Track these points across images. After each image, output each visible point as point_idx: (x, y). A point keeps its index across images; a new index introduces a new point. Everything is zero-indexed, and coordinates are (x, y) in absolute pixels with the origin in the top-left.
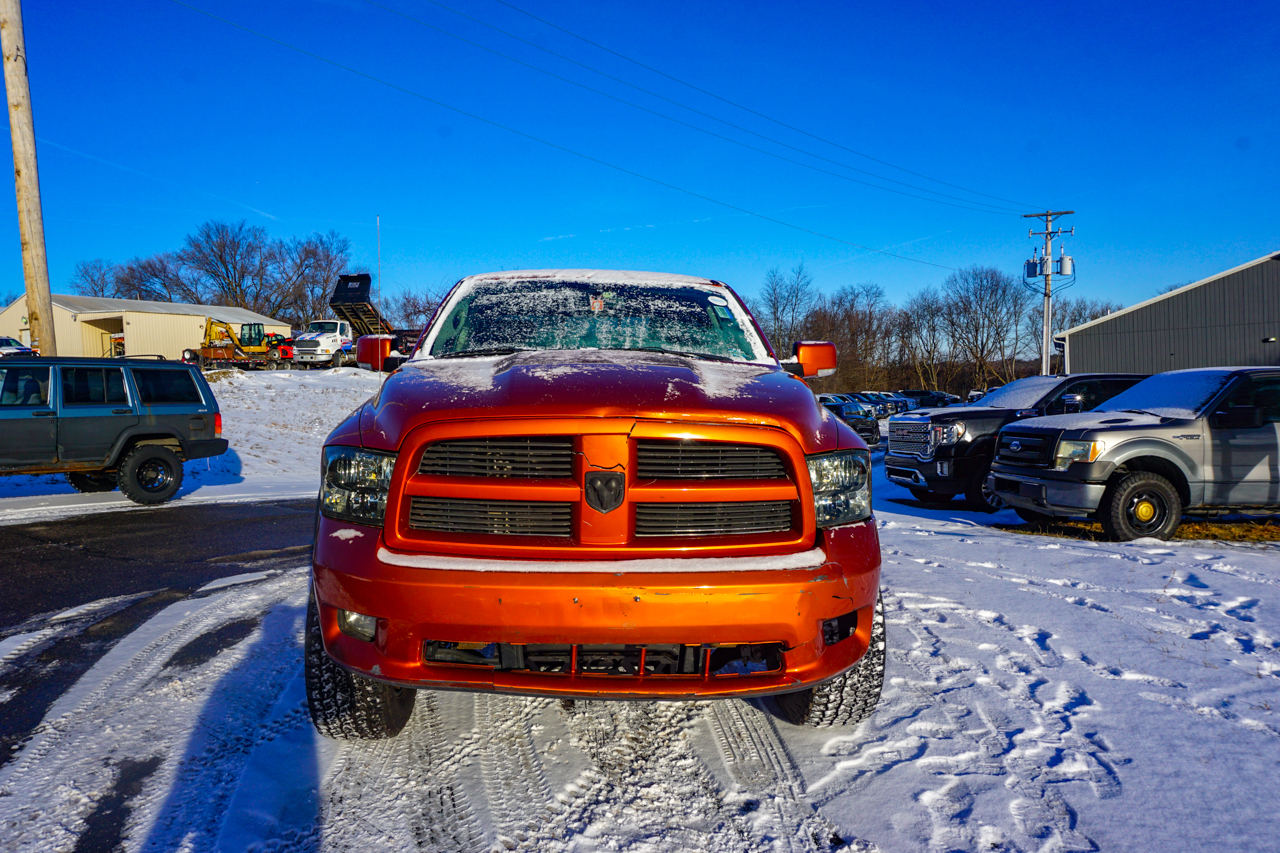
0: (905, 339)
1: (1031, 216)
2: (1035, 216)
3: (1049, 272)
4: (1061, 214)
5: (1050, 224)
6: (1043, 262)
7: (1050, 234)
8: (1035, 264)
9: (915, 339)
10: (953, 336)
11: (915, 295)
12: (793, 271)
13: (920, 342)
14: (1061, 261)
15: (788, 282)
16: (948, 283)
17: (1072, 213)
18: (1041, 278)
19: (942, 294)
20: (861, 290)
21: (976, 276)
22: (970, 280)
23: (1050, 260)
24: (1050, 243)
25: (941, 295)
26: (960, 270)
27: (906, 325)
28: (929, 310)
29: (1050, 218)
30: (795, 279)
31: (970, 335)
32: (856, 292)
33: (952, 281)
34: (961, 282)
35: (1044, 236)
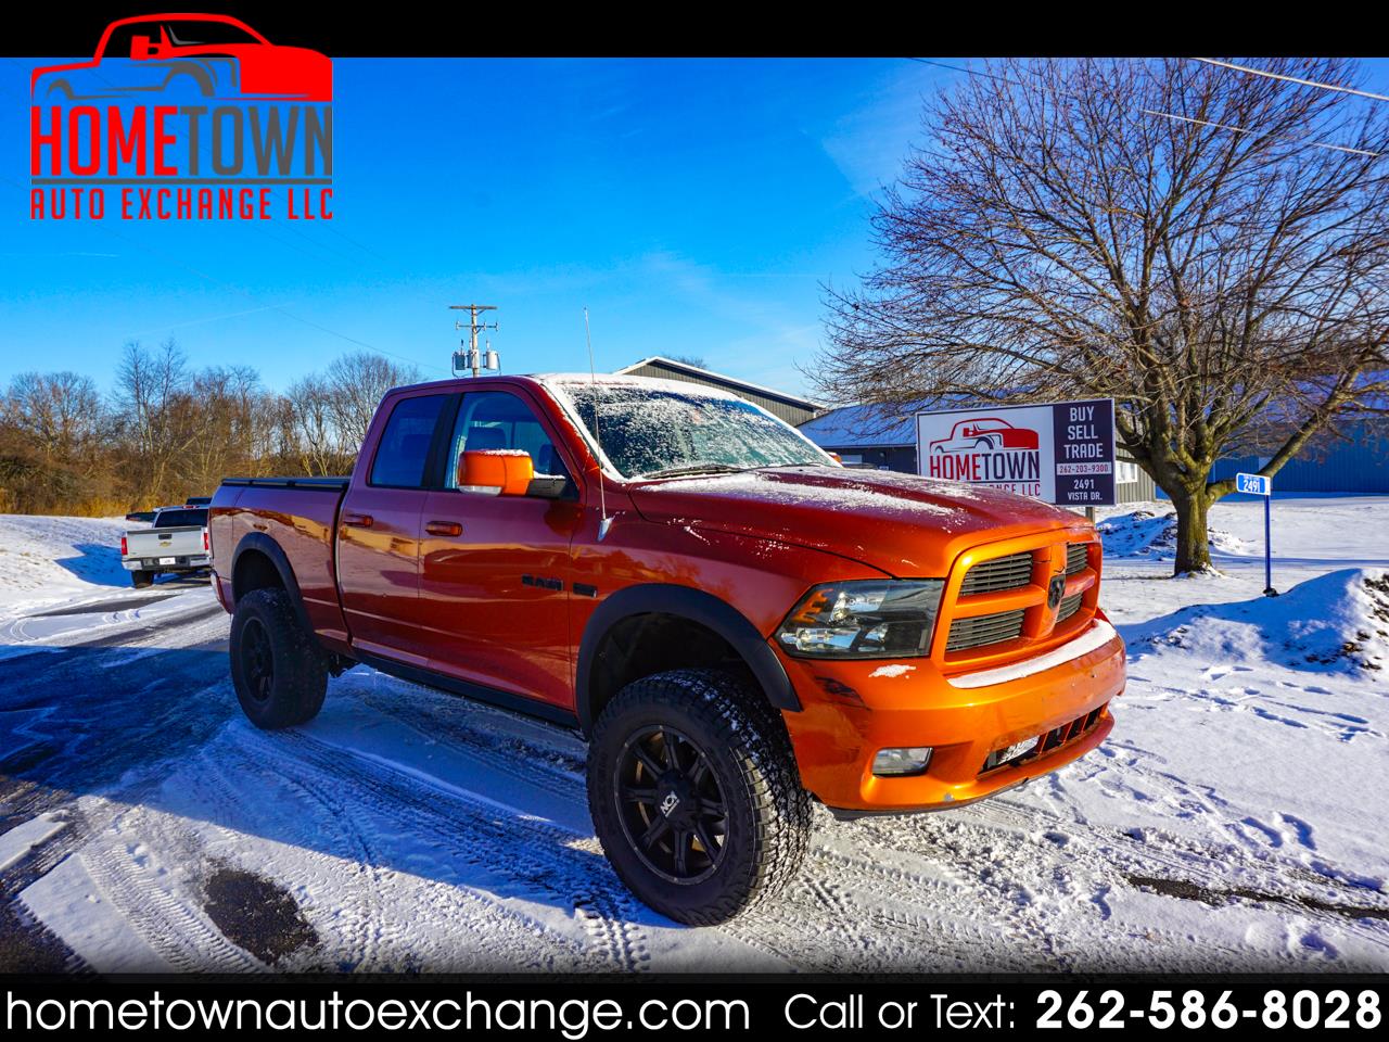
0: (286, 428)
1: (457, 308)
2: (462, 308)
3: (478, 366)
4: (485, 308)
5: (475, 317)
6: (470, 356)
7: (475, 327)
8: (463, 357)
9: (300, 429)
10: (342, 426)
11: (300, 381)
12: (162, 345)
13: (305, 432)
14: (487, 355)
15: (154, 359)
16: (332, 368)
17: (495, 308)
18: (471, 370)
19: (330, 382)
20: (232, 372)
21: (361, 362)
22: (356, 366)
23: (477, 355)
24: (476, 337)
25: (328, 381)
26: (344, 355)
27: (287, 416)
28: (314, 397)
29: (475, 312)
30: (165, 356)
31: (360, 427)
32: (226, 373)
33: (336, 367)
34: (345, 367)
35: (470, 329)
